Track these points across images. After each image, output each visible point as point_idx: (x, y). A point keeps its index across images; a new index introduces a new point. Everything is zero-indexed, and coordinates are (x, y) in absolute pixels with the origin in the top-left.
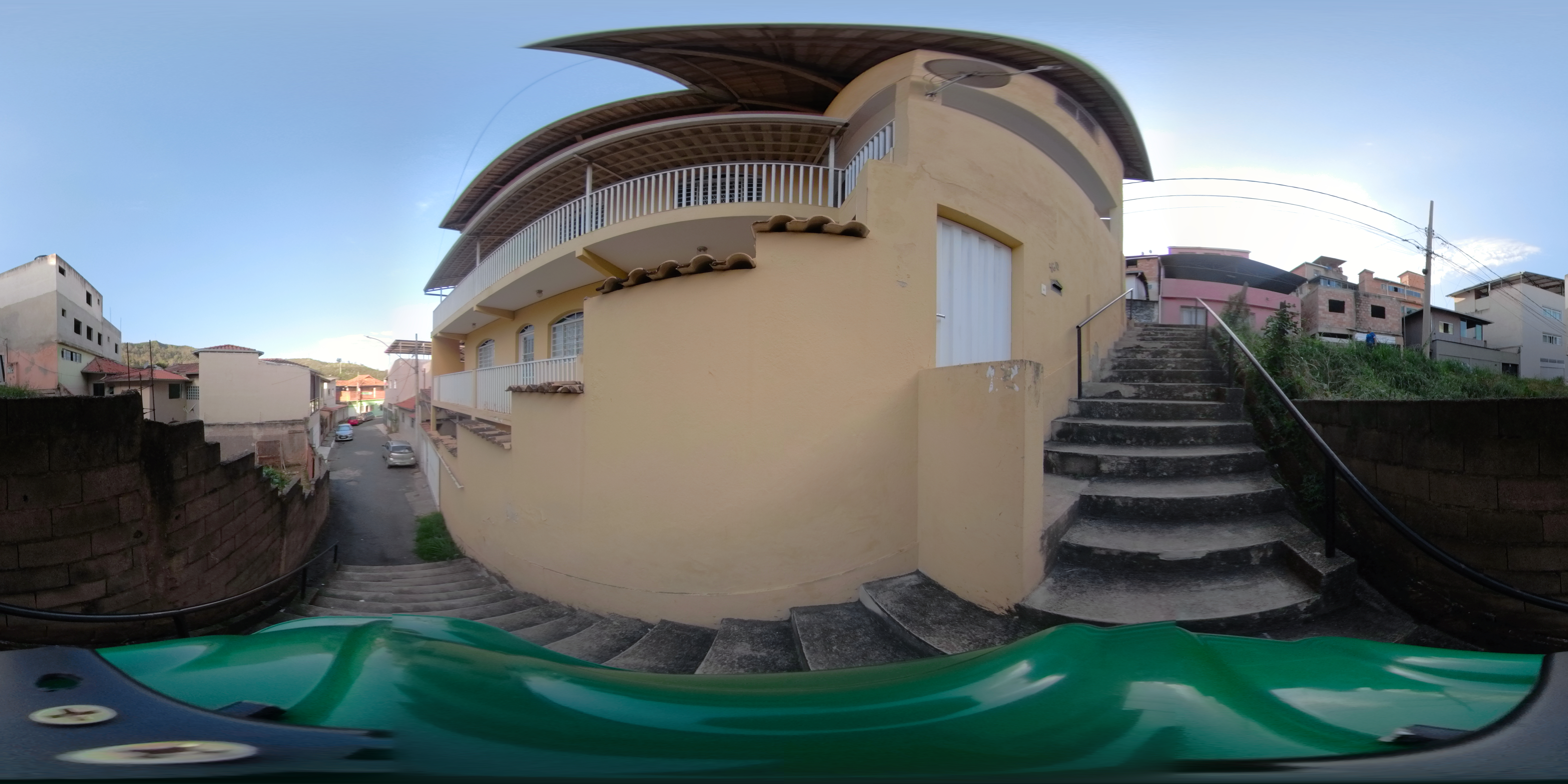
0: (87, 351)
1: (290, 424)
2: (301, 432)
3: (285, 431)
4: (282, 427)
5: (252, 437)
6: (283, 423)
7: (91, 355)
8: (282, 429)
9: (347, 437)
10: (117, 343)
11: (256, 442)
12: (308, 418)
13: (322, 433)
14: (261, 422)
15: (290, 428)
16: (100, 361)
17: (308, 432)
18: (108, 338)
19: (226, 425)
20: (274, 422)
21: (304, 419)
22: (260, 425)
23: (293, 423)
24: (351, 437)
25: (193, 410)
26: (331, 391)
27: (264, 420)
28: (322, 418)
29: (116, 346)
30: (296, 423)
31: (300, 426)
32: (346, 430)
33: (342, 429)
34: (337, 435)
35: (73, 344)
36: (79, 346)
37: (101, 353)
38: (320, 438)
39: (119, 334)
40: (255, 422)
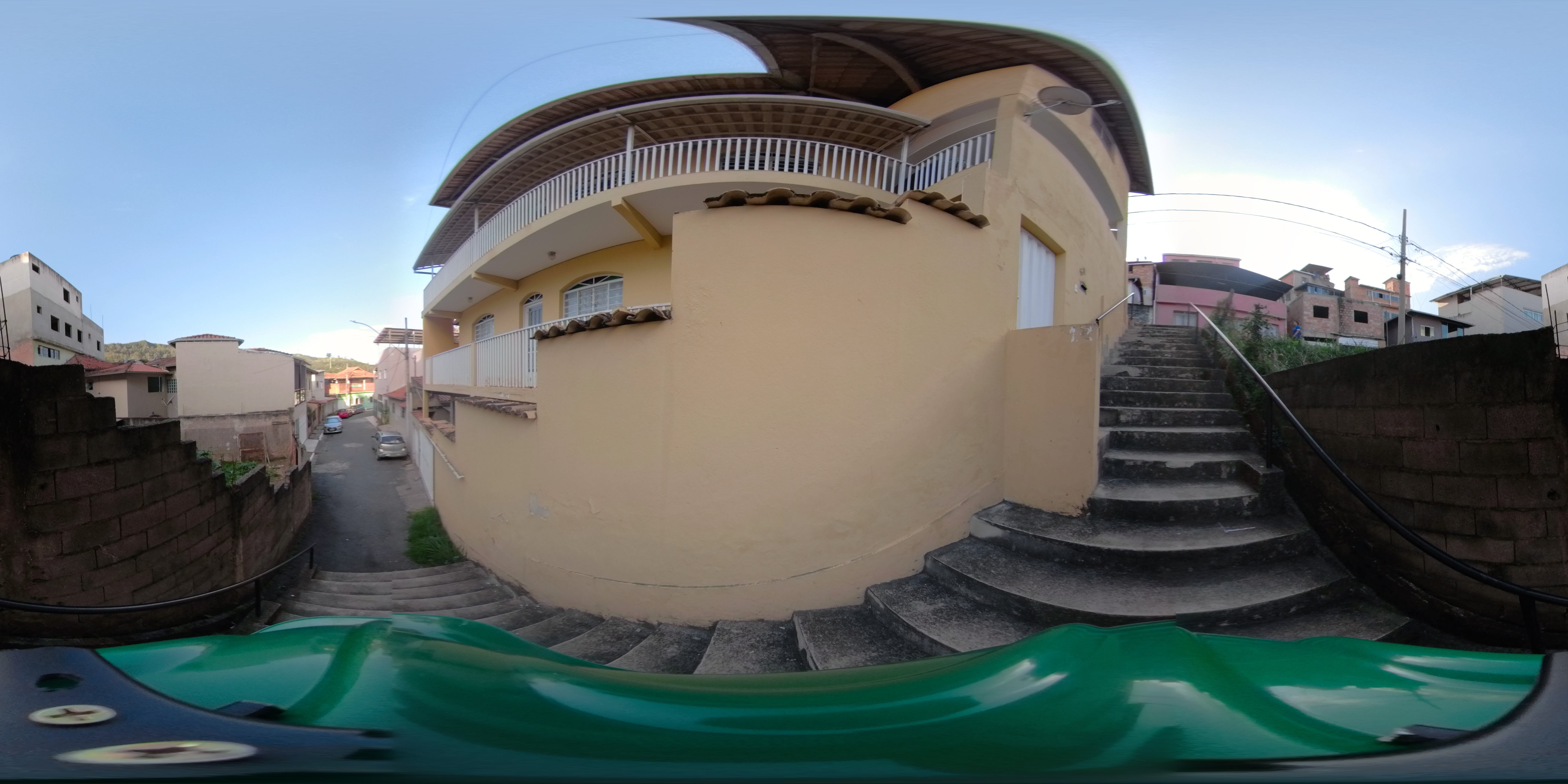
0: (65, 347)
1: (274, 415)
2: (286, 423)
3: (268, 422)
4: (265, 418)
5: (233, 429)
6: (267, 414)
7: (71, 352)
8: (265, 421)
9: (336, 429)
10: (99, 341)
11: (238, 434)
12: (293, 408)
13: (309, 425)
14: (243, 413)
15: (274, 419)
16: (80, 358)
17: (293, 424)
18: (89, 335)
19: (204, 417)
20: (256, 413)
21: (288, 410)
22: (242, 416)
23: (277, 413)
24: (340, 429)
25: (171, 402)
26: (319, 383)
27: (246, 411)
28: (309, 410)
29: (98, 343)
30: (280, 414)
31: (285, 416)
32: (334, 423)
33: (330, 421)
34: (326, 428)
35: (50, 341)
36: (56, 343)
37: (82, 350)
38: (308, 431)
39: (101, 331)
40: (236, 414)
